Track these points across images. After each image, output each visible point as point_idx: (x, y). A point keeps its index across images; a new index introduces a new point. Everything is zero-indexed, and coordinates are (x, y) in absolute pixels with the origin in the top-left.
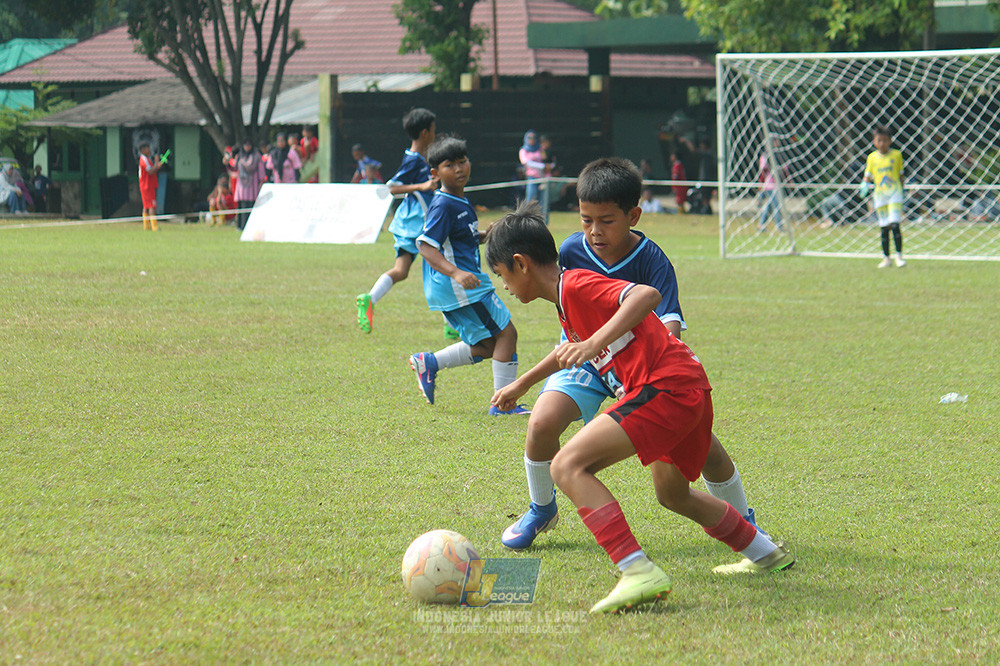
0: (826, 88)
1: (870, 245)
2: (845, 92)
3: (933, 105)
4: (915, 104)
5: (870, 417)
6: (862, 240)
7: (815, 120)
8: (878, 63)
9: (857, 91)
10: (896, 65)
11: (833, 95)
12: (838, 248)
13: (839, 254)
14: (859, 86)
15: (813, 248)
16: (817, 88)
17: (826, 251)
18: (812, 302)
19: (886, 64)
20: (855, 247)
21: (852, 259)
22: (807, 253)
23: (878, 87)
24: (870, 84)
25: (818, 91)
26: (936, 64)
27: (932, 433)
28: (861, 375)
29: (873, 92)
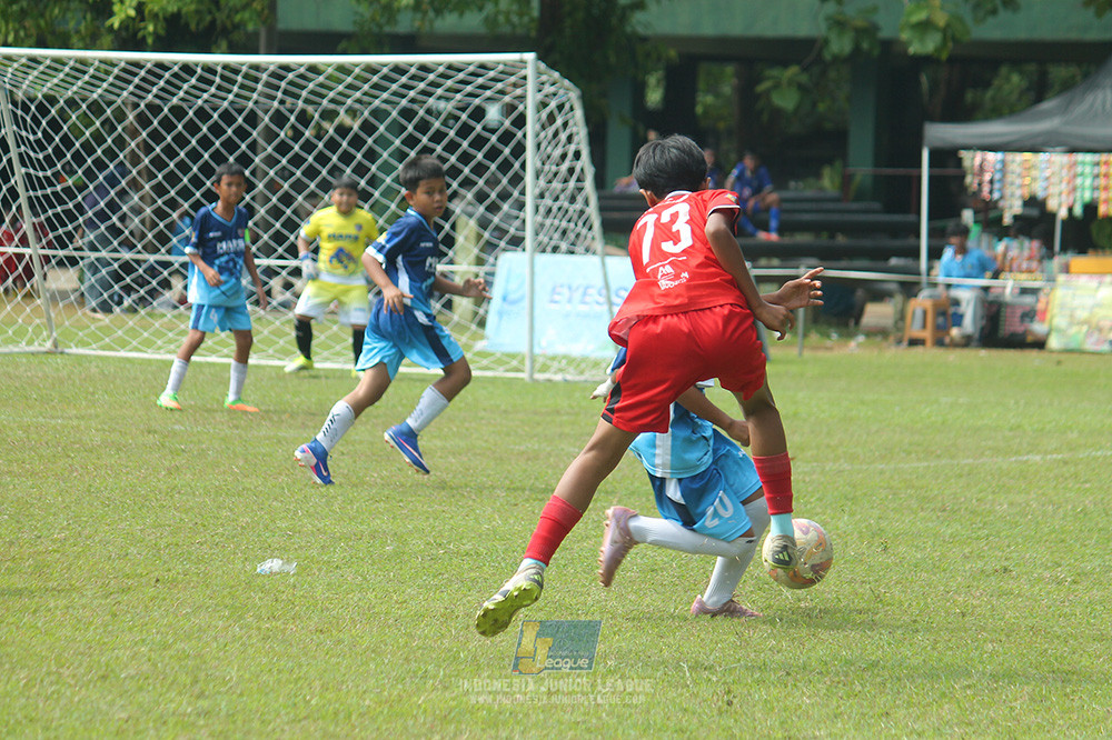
0: (110, 104)
1: (170, 342)
2: (138, 110)
3: (270, 136)
4: (242, 134)
5: (151, 591)
6: (159, 334)
7: (91, 151)
8: (188, 69)
9: (155, 109)
10: (214, 72)
11: (120, 115)
12: (123, 344)
13: (123, 354)
14: (158, 102)
15: (84, 344)
16: (95, 101)
17: (103, 349)
18: (75, 422)
19: (199, 70)
20: (148, 344)
21: (143, 360)
22: (74, 350)
23: (185, 105)
24: (175, 100)
25: (96, 108)
26: (273, 75)
27: (241, 617)
28: (141, 531)
29: (178, 112)
